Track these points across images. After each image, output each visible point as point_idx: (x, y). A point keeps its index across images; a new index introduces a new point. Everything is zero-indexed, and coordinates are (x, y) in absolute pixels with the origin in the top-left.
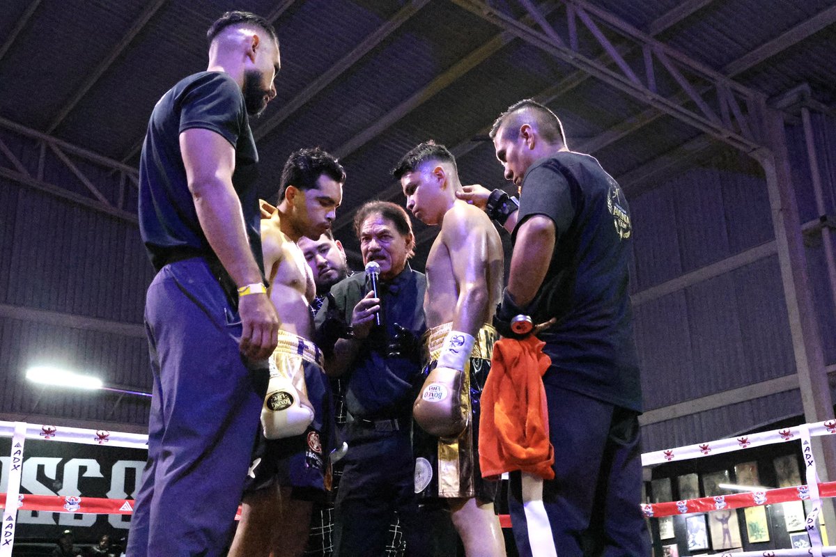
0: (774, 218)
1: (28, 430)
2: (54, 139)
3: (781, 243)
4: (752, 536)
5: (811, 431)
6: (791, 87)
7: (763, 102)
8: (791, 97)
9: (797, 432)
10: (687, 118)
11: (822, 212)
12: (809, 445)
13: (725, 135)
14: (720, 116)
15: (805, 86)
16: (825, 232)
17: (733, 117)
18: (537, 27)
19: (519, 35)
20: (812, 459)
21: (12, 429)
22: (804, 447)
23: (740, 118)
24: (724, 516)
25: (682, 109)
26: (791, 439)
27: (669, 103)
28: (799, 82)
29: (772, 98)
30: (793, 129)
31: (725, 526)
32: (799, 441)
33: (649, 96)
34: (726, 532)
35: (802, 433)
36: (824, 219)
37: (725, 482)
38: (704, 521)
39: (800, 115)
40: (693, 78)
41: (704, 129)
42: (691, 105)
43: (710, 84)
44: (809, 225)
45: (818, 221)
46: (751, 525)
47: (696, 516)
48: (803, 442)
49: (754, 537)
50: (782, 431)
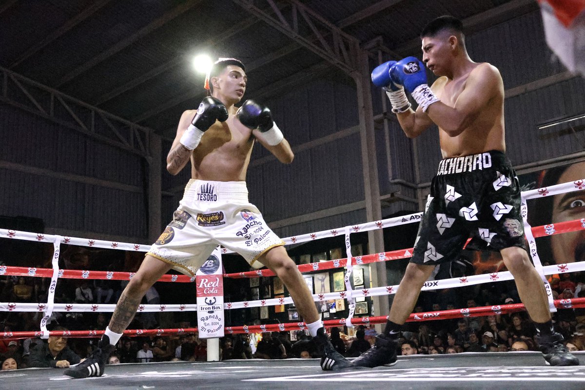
0: (360, 111)
3: (362, 127)
4: (336, 288)
6: (373, 38)
7: (358, 44)
8: (373, 43)
9: (343, 231)
10: (315, 49)
11: (384, 111)
12: (349, 237)
13: (336, 61)
14: (333, 50)
15: (380, 38)
16: (386, 121)
17: (341, 51)
22: (346, 238)
23: (345, 53)
24: (322, 277)
25: (312, 44)
26: (338, 234)
27: (306, 40)
28: (377, 35)
29: (363, 42)
30: (372, 61)
31: (323, 282)
33: (294, 35)
34: (323, 286)
36: (385, 114)
38: (312, 280)
39: (377, 54)
40: (320, 27)
41: (325, 58)
42: (318, 43)
43: (330, 31)
44: (377, 117)
45: (382, 115)
46: (336, 282)
47: (308, 277)
48: (346, 236)
49: (337, 289)
50: (332, 230)
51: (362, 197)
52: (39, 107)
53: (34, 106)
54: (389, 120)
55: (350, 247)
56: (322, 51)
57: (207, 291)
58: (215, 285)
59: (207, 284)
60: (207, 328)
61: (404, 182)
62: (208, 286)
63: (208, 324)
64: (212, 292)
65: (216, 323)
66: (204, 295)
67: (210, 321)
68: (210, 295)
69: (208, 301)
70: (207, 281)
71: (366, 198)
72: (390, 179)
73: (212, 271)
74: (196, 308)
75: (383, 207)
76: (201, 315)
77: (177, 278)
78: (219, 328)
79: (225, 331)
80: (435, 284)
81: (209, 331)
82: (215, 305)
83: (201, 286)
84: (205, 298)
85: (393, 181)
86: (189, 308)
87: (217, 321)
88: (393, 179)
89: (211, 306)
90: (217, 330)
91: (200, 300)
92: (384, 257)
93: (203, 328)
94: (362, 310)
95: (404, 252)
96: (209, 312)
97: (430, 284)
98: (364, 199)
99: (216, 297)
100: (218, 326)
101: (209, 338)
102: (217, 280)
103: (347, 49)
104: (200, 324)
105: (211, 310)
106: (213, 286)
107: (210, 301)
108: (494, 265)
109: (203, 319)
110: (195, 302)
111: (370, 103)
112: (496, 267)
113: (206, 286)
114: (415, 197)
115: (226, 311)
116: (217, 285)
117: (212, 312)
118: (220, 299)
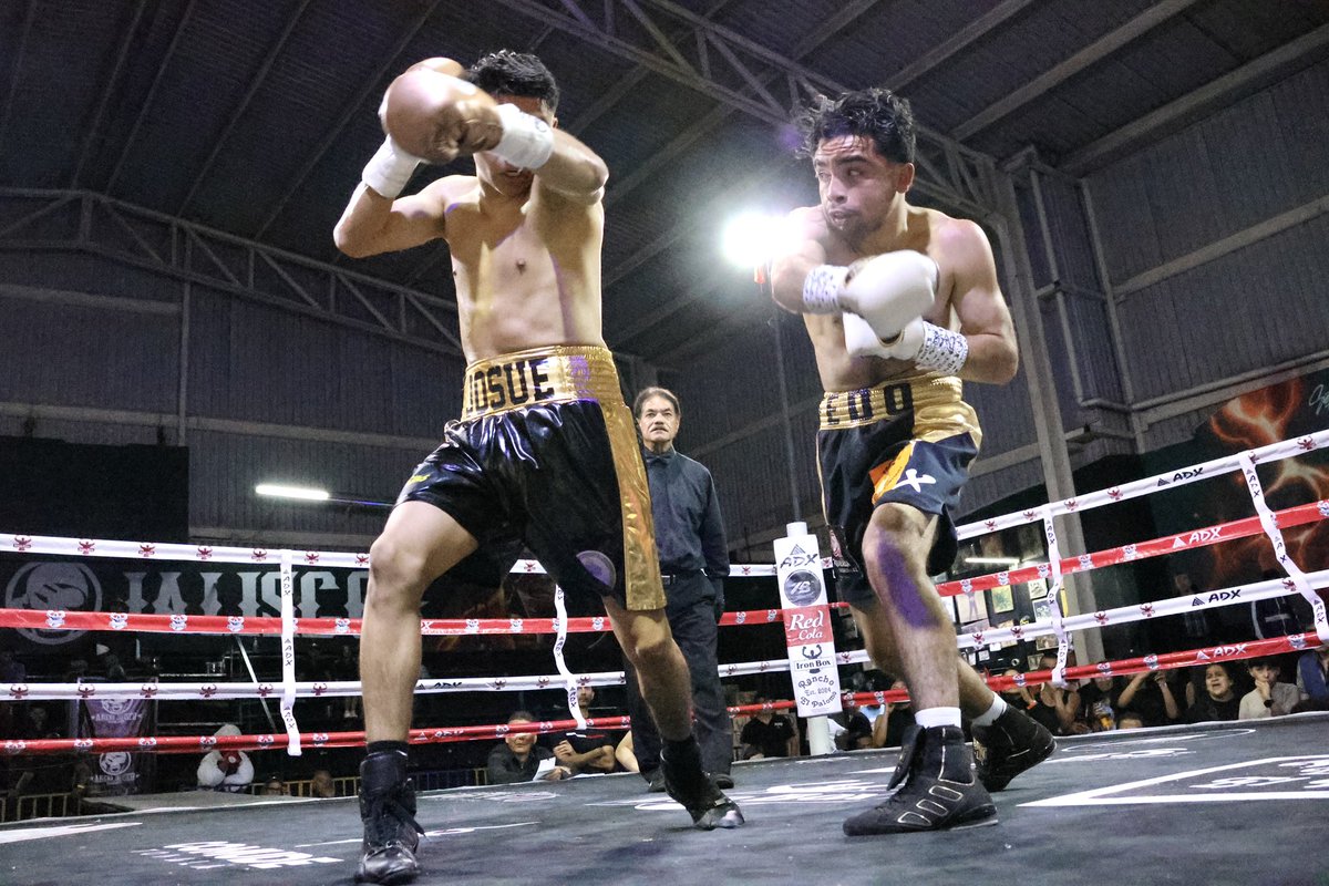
0: (1010, 285)
1: (294, 557)
2: (260, 245)
4: (997, 607)
5: (1052, 510)
6: (1017, 150)
7: (992, 165)
8: (1019, 159)
9: (1040, 513)
11: (1055, 277)
12: (1051, 525)
14: (948, 178)
15: (1031, 149)
16: (1060, 297)
17: (963, 182)
18: (757, 98)
19: (740, 107)
20: (1054, 537)
21: (280, 557)
22: (1046, 527)
26: (1035, 519)
28: (1024, 144)
29: (1000, 161)
30: (1022, 192)
32: (1043, 520)
34: (973, 604)
35: (1046, 513)
36: (1057, 283)
37: (970, 556)
39: (1028, 178)
42: (922, 173)
43: (938, 148)
44: (1043, 291)
45: (1052, 286)
46: (996, 599)
48: (1045, 522)
49: (999, 609)
50: (1026, 512)
51: (1032, 437)
52: (311, 300)
53: (303, 300)
54: (1064, 294)
55: (1055, 542)
56: (933, 186)
57: (804, 636)
58: (817, 623)
59: (803, 623)
60: (812, 698)
61: (1107, 403)
62: (806, 627)
63: (813, 692)
64: (812, 635)
65: (826, 690)
66: (799, 643)
67: (815, 686)
68: (810, 641)
69: (808, 653)
70: (802, 617)
71: (1040, 439)
72: (1080, 400)
73: (810, 600)
74: (788, 666)
75: (1071, 453)
76: (798, 677)
77: (746, 617)
78: (831, 698)
79: (843, 702)
80: (1236, 594)
81: (814, 704)
82: (822, 659)
83: (793, 628)
84: (802, 647)
85: (1085, 404)
86: (775, 665)
87: (827, 685)
88: (1085, 399)
89: (814, 661)
90: (828, 701)
91: (794, 652)
92: (1135, 552)
93: (804, 700)
94: (1050, 642)
95: (1172, 542)
96: (812, 671)
97: (1225, 596)
98: (1037, 440)
99: (821, 645)
100: (829, 694)
101: (811, 717)
102: (819, 616)
103: (974, 173)
104: (798, 692)
105: (815, 667)
106: (814, 625)
107: (812, 652)
108: (1296, 539)
109: (802, 685)
110: (786, 656)
111: (1028, 268)
112: (1298, 542)
113: (801, 627)
114: (1129, 428)
115: (840, 668)
116: (820, 623)
117: (818, 671)
118: (829, 647)
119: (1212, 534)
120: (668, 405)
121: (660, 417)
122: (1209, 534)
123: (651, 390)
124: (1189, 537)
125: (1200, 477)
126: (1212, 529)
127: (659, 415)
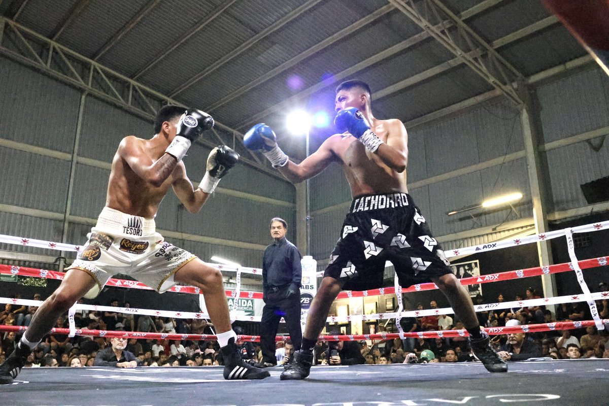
119: (495, 277)
120: (281, 224)
121: (276, 229)
122: (493, 277)
123: (274, 219)
124: (485, 277)
125: (494, 248)
126: (495, 275)
127: (276, 228)
